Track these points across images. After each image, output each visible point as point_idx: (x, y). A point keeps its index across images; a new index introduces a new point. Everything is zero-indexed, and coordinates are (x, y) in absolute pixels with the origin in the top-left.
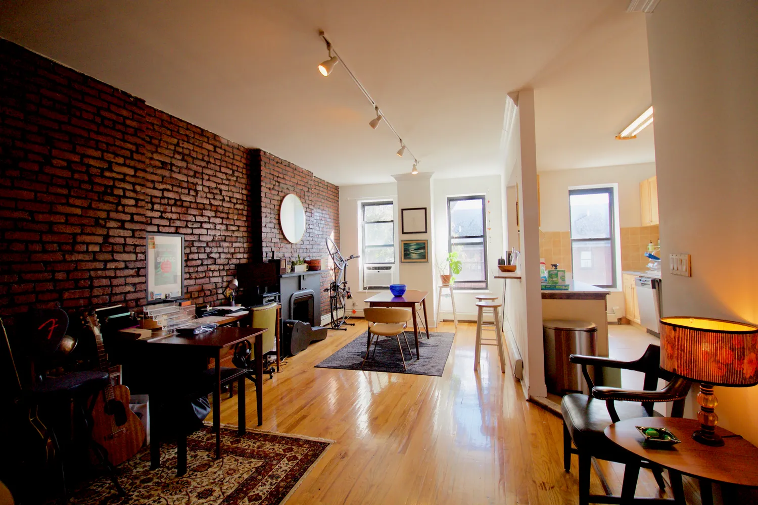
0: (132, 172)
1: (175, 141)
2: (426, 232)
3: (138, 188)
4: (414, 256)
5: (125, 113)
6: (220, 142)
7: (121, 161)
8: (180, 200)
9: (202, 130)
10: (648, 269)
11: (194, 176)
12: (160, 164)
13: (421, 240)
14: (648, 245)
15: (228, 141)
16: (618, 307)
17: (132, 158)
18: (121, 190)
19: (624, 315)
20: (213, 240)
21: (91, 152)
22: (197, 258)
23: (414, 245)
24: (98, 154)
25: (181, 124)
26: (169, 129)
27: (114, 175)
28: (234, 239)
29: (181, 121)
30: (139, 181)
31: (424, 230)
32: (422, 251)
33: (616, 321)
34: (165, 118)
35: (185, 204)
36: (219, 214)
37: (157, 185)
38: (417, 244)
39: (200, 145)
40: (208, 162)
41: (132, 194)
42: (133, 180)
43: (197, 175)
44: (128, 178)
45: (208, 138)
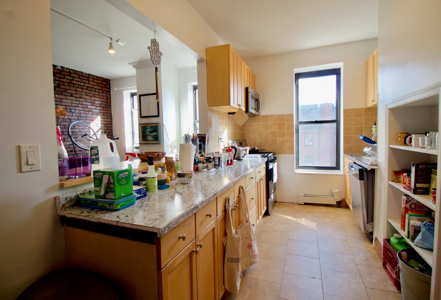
2: (158, 116)
4: (150, 138)
10: (365, 154)
13: (153, 124)
14: (372, 128)
16: (337, 190)
19: (344, 198)
23: (149, 128)
31: (157, 114)
32: (155, 133)
33: (335, 203)
38: (152, 127)
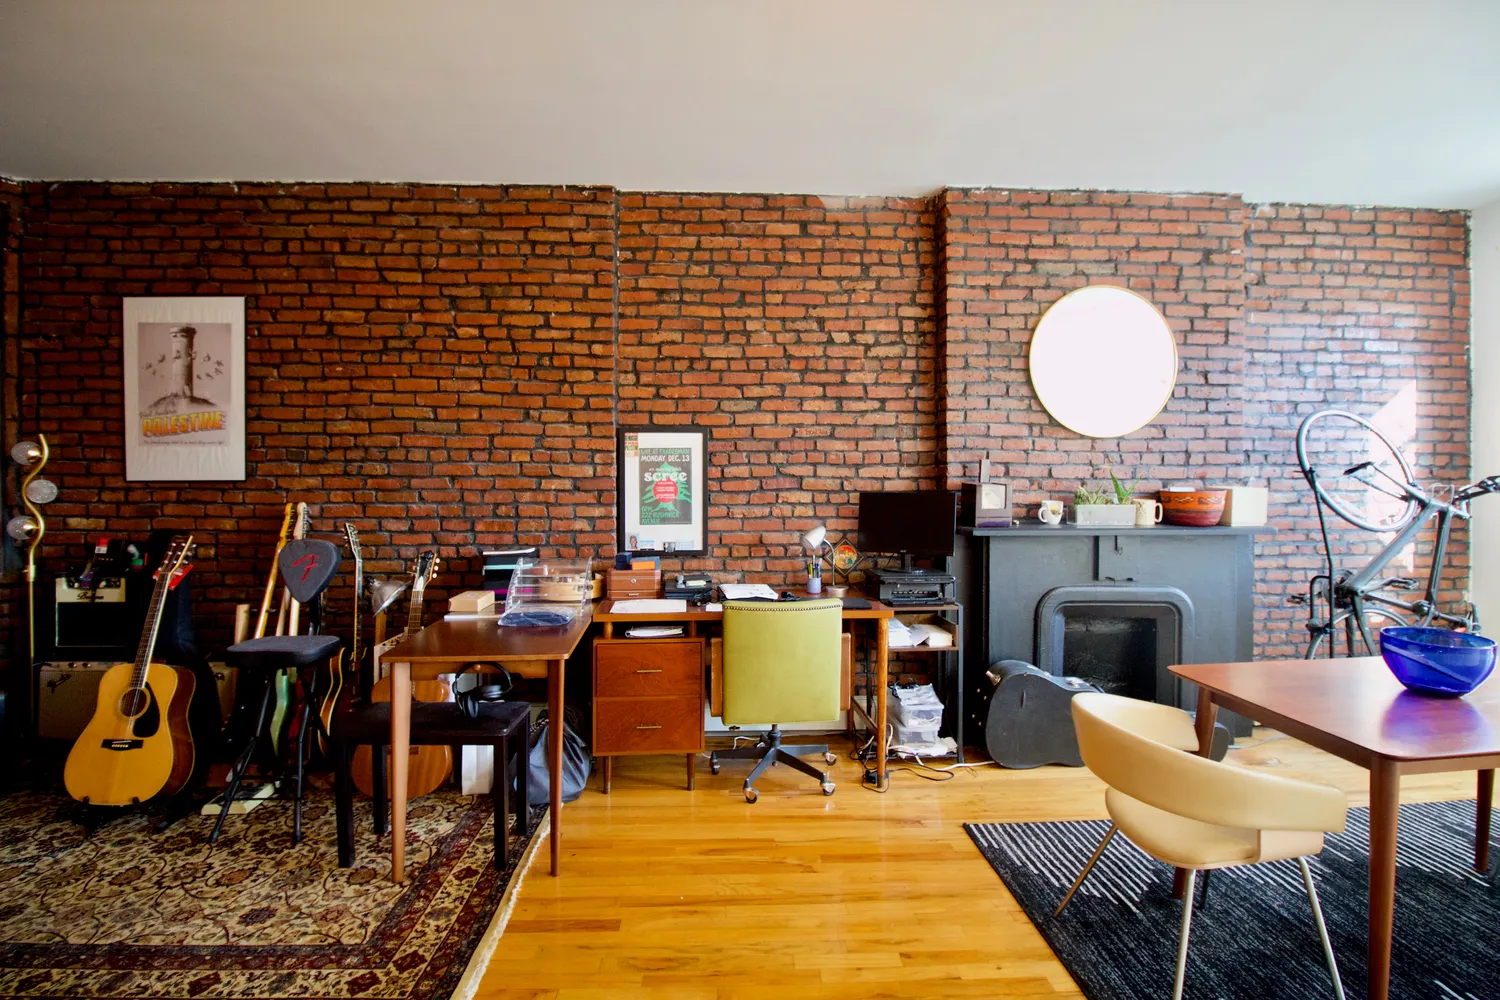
0: (586, 322)
1: (691, 241)
3: (597, 349)
5: (571, 222)
6: (821, 207)
7: (565, 307)
8: (703, 357)
9: (766, 197)
11: (742, 303)
12: (652, 296)
15: (847, 199)
17: (585, 298)
18: (568, 357)
20: (793, 436)
21: (513, 304)
22: (747, 475)
24: (526, 305)
25: (706, 202)
26: (675, 222)
27: (554, 334)
28: (861, 433)
29: (709, 195)
30: (601, 336)
34: (665, 202)
35: (716, 365)
36: (811, 377)
37: (645, 337)
39: (760, 232)
40: (780, 265)
41: (586, 362)
42: (588, 336)
43: (749, 299)
44: (578, 335)
45: (782, 209)
